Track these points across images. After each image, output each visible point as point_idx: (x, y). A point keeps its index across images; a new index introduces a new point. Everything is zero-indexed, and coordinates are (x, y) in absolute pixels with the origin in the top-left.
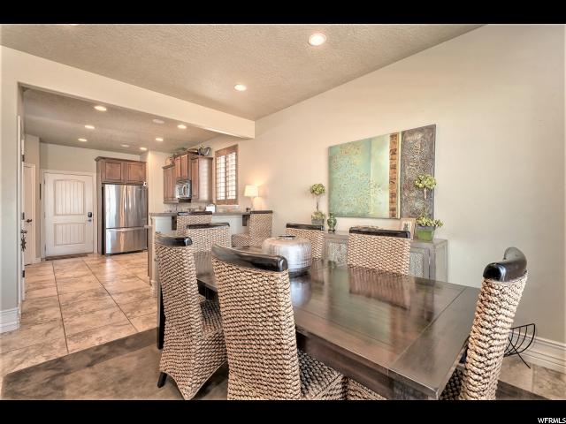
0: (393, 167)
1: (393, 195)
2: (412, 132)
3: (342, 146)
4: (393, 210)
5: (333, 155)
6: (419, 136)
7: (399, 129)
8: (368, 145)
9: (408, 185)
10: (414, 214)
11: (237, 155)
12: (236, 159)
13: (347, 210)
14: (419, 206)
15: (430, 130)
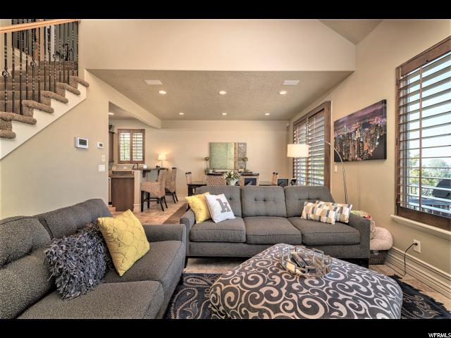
0: (235, 153)
1: (235, 162)
2: (241, 144)
3: (216, 144)
4: (235, 167)
5: (211, 146)
7: (236, 141)
8: (226, 144)
9: (239, 159)
10: (242, 168)
11: (144, 135)
12: (144, 138)
13: (218, 167)
14: (243, 166)
15: (245, 144)
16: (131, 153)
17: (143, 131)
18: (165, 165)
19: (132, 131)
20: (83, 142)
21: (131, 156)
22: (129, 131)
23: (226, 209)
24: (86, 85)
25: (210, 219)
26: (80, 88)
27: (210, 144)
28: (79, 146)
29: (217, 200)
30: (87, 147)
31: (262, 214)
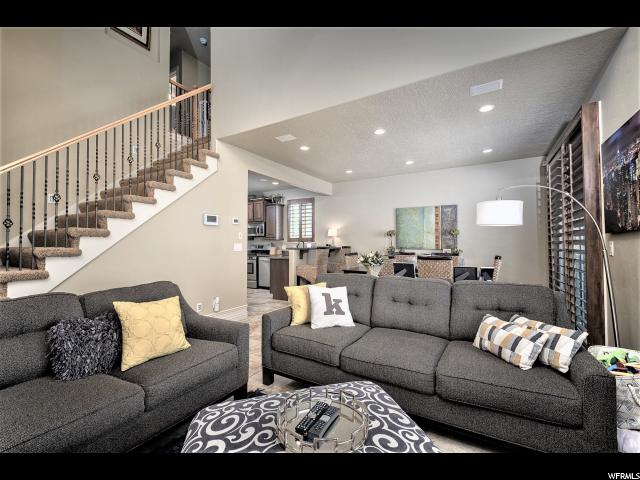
0: (437, 223)
1: (437, 237)
2: (446, 207)
3: (406, 210)
4: (437, 245)
5: (398, 213)
6: (450, 209)
7: (439, 204)
8: (422, 210)
9: (444, 233)
10: (448, 247)
11: (313, 205)
12: (313, 209)
13: (409, 245)
14: (451, 243)
15: (455, 207)
16: (300, 229)
17: (312, 200)
18: (338, 243)
19: (302, 202)
20: (212, 219)
21: (301, 232)
22: (298, 201)
23: (334, 310)
24: (217, 157)
25: (308, 323)
26: (209, 161)
27: (397, 210)
28: (206, 222)
29: (323, 294)
30: (216, 224)
31: (401, 325)
